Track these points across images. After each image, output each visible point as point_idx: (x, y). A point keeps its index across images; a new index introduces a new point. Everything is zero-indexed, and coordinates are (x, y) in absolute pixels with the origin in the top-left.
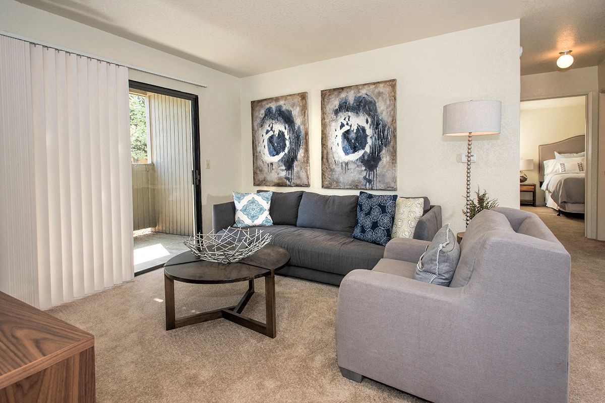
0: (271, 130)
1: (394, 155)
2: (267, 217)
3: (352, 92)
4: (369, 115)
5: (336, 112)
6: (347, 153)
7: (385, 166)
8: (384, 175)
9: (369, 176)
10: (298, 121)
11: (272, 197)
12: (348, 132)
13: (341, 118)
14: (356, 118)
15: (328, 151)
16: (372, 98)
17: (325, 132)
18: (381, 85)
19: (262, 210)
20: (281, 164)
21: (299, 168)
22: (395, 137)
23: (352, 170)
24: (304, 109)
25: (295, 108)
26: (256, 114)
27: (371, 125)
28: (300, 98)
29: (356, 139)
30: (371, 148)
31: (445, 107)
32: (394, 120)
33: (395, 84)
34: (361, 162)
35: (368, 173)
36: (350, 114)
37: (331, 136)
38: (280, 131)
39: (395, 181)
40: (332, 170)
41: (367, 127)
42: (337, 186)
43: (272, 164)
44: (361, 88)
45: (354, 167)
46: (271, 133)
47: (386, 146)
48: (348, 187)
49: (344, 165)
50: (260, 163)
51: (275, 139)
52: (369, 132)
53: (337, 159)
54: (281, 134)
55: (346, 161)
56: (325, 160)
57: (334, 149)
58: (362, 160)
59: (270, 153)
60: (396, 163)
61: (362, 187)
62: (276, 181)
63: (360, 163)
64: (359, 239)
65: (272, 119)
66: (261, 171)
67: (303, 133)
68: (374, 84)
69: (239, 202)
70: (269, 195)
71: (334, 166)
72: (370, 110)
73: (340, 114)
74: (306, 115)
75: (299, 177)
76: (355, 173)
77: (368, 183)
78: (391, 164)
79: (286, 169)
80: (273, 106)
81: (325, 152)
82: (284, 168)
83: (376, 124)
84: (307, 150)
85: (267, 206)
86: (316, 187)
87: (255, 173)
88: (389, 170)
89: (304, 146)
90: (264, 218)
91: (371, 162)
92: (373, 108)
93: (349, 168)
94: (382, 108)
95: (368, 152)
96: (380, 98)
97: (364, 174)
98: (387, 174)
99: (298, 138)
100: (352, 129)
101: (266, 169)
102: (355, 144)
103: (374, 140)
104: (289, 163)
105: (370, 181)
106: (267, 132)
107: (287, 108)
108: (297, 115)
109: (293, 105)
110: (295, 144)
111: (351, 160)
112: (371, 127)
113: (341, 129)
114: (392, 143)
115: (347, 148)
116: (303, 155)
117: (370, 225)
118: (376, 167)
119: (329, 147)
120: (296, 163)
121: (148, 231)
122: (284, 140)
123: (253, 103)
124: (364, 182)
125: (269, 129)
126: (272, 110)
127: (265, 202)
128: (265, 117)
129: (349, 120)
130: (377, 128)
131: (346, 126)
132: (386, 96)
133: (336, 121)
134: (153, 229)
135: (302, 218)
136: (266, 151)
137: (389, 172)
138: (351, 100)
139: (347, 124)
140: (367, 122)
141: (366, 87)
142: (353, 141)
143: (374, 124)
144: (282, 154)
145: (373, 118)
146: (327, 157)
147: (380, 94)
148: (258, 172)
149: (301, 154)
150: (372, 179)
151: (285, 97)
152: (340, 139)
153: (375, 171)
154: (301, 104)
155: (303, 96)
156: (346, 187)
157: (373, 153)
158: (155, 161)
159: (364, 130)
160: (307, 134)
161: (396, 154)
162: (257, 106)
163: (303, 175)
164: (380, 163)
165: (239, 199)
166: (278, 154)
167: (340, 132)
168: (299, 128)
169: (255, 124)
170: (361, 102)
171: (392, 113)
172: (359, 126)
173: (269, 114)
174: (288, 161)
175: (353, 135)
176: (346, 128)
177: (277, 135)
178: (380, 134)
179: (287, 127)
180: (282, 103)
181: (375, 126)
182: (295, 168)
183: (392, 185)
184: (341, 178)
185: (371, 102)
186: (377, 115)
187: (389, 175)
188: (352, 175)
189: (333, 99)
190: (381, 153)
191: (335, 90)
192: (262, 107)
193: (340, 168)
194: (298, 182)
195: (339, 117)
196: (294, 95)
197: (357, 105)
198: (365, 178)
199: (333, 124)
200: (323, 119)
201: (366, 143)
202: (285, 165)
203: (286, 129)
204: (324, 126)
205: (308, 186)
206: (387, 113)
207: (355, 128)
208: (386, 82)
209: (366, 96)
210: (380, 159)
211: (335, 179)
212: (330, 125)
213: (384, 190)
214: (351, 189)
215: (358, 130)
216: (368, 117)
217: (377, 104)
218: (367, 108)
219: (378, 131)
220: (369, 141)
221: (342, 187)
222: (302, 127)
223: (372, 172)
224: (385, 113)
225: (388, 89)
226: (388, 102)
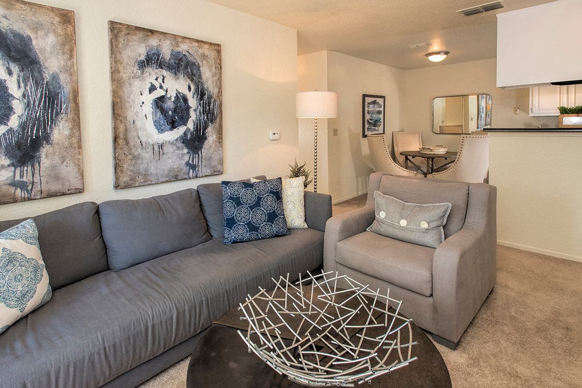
1: (220, 132)
3: (168, 42)
4: (192, 80)
5: (142, 65)
6: (161, 131)
7: (211, 147)
8: (210, 158)
9: (193, 161)
10: (51, 63)
12: (162, 99)
13: (152, 75)
14: (174, 80)
15: (128, 127)
16: (195, 59)
17: (121, 93)
18: (206, 46)
21: (56, 160)
22: (221, 112)
23: (170, 155)
24: (69, 43)
25: (39, 33)
27: (194, 94)
28: (56, 19)
29: (175, 111)
30: (195, 124)
32: (220, 92)
33: (221, 50)
34: (183, 143)
35: (191, 157)
36: (164, 72)
37: (134, 102)
39: (221, 163)
40: (135, 157)
41: (190, 95)
44: (180, 40)
45: (172, 150)
47: (212, 122)
48: (164, 179)
49: (156, 148)
52: (193, 102)
53: (144, 139)
55: (160, 142)
56: (121, 141)
57: (139, 123)
58: (184, 139)
60: (222, 142)
61: (184, 177)
63: (181, 145)
67: (67, 89)
68: (198, 41)
71: (140, 150)
72: (193, 74)
73: (149, 70)
75: (57, 178)
76: (175, 158)
77: (191, 170)
78: (218, 143)
79: (13, 165)
81: (122, 128)
82: (6, 162)
83: (201, 94)
84: (77, 124)
86: (100, 189)
88: (216, 151)
89: (70, 116)
91: (194, 143)
92: (197, 72)
93: (165, 151)
94: (207, 75)
95: (192, 129)
96: (205, 62)
97: (186, 158)
98: (213, 155)
99: (51, 97)
100: (169, 96)
102: (173, 117)
103: (198, 114)
104: (24, 150)
105: (193, 167)
107: (15, 28)
108: (48, 49)
109: (35, 28)
111: (168, 139)
112: (195, 96)
113: (150, 92)
114: (218, 119)
115: (162, 122)
116: (65, 133)
118: (201, 148)
119: (130, 119)
120: (45, 150)
122: (4, 97)
124: (185, 169)
129: (163, 82)
130: (201, 99)
131: (158, 89)
132: (212, 61)
133: (141, 78)
137: (215, 153)
138: (166, 53)
140: (189, 89)
141: (187, 41)
142: (170, 113)
143: (198, 94)
145: (197, 85)
146: (124, 135)
147: (204, 57)
149: (60, 131)
150: (197, 164)
152: (148, 109)
153: (200, 153)
154: (59, 32)
155: (65, 17)
156: (160, 180)
157: (197, 129)
159: (185, 100)
160: (76, 94)
161: (222, 132)
163: (68, 171)
164: (205, 143)
167: (149, 99)
168: (55, 77)
170: (181, 60)
171: (218, 84)
172: (180, 93)
174: (19, 146)
175: (169, 105)
176: (159, 93)
178: (206, 107)
179: (15, 70)
181: (199, 96)
182: (43, 159)
183: (219, 168)
184: (152, 167)
185: (194, 64)
186: (202, 83)
187: (216, 157)
188: (170, 161)
189: (135, 43)
190: (207, 131)
191: (138, 29)
193: (151, 153)
194: (54, 187)
195: (147, 74)
197: (175, 63)
198: (188, 164)
199: (137, 83)
200: (115, 71)
201: (189, 117)
202: (11, 156)
203: (10, 75)
204: (117, 83)
205: (82, 190)
206: (213, 82)
207: (172, 94)
208: (211, 44)
209: (187, 54)
210: (206, 138)
211: (142, 170)
212: (130, 84)
213: (210, 176)
214: (167, 182)
215: (177, 97)
216: (190, 83)
217: (201, 69)
218: (189, 71)
219: (203, 103)
220: (193, 115)
221: (153, 183)
222: (63, 78)
223: (197, 155)
224: (210, 82)
225: (213, 54)
226: (214, 70)
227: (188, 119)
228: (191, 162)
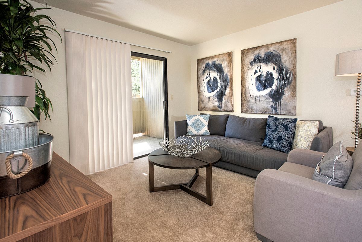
0: (209, 76)
1: (294, 91)
2: (206, 130)
3: (263, 49)
4: (276, 64)
5: (252, 63)
6: (259, 90)
7: (287, 99)
8: (286, 105)
9: (275, 106)
10: (226, 70)
11: (209, 118)
12: (260, 76)
13: (255, 67)
14: (266, 67)
15: (246, 89)
16: (278, 52)
17: (244, 76)
18: (285, 43)
19: (203, 125)
20: (215, 97)
21: (226, 100)
22: (295, 78)
23: (263, 101)
24: (230, 62)
25: (224, 62)
26: (200, 67)
27: (276, 71)
28: (227, 56)
29: (266, 81)
30: (276, 87)
31: (338, 56)
32: (294, 67)
33: (296, 42)
34: (270, 96)
35: (274, 104)
36: (261, 64)
37: (248, 79)
38: (214, 77)
39: (294, 109)
40: (248, 101)
41: (274, 72)
42: (251, 112)
43: (209, 97)
44: (269, 46)
45: (264, 100)
46: (209, 79)
47: (288, 85)
48: (260, 112)
49: (257, 98)
50: (202, 97)
51: (211, 83)
52: (275, 75)
53: (252, 94)
54: (215, 79)
55: (259, 95)
56: (243, 95)
57: (250, 88)
58: (270, 95)
59: (208, 91)
60: (295, 96)
61: (270, 113)
62: (212, 108)
63: (269, 97)
64: (268, 147)
65: (210, 70)
66: (202, 102)
67: (229, 78)
68: (279, 43)
69: (190, 121)
70: (208, 117)
71: (250, 99)
72: (276, 61)
73: (255, 65)
74: (231, 67)
75: (226, 106)
76: (265, 103)
77: (274, 110)
78: (292, 97)
80: (210, 62)
81: (244, 89)
82: (217, 100)
83: (281, 70)
84: (232, 89)
85: (206, 123)
86: (237, 112)
87: (199, 103)
88: (290, 101)
89: (230, 86)
90: (205, 130)
91: (277, 96)
92: (278, 59)
93: (260, 100)
94: (285, 59)
95: (275, 89)
96: (284, 52)
97: (271, 104)
98: (288, 104)
99: (226, 81)
100: (263, 74)
101: (205, 101)
102: (265, 84)
103: (279, 81)
104: (220, 97)
105: (275, 109)
106: (207, 78)
107: (219, 63)
108: (225, 66)
109: (223, 61)
110: (224, 85)
111: (262, 94)
113: (255, 74)
114: (292, 83)
115: (259, 86)
116: (229, 92)
117: (276, 138)
118: (280, 99)
119: (247, 86)
120: (224, 97)
122: (217, 82)
123: (198, 60)
124: (271, 109)
125: (208, 76)
126: (210, 64)
127: (205, 121)
128: (205, 69)
129: (261, 69)
130: (281, 73)
131: (258, 72)
132: (289, 50)
133: (252, 69)
134: (143, 134)
135: (228, 132)
136: (206, 89)
138: (262, 54)
139: (260, 71)
140: (274, 69)
141: (273, 45)
142: (263, 82)
143: (279, 70)
144: (215, 92)
145: (278, 66)
146: (245, 93)
147: (283, 49)
148: (201, 102)
149: (227, 91)
150: (277, 107)
151: (218, 56)
152: (254, 81)
153: (279, 102)
154: (228, 60)
155: (230, 55)
156: (258, 112)
157: (278, 89)
158: (144, 97)
159: (271, 74)
160: (232, 78)
161: (296, 90)
162: (200, 63)
163: (229, 104)
164: (283, 97)
165: (190, 118)
166: (213, 91)
167: (254, 77)
168: (226, 75)
169: (199, 73)
170: (270, 55)
171: (293, 62)
172: (268, 72)
173: (208, 67)
175: (263, 78)
176: (258, 74)
177: (212, 80)
178: (284, 77)
179: (219, 74)
180: (215, 59)
181: (280, 72)
182: (224, 100)
183: (293, 111)
184: (255, 106)
185: (277, 55)
186: (282, 64)
187: (290, 105)
188: (263, 104)
189: (250, 55)
190: (284, 90)
191: (251, 49)
192: (203, 62)
193: (254, 100)
194: (226, 109)
196: (224, 54)
197: (267, 58)
198: (272, 106)
199: (250, 71)
200: (243, 68)
201: (273, 83)
202: (218, 99)
203: (218, 76)
204: (243, 72)
205: (232, 111)
206: (289, 62)
207: (265, 73)
208: (289, 41)
209: (273, 52)
210: (283, 94)
211: (251, 107)
212: (247, 72)
213: (286, 115)
214: (261, 114)
215: (267, 74)
216: (274, 65)
217: (281, 57)
218: (274, 59)
219: (282, 75)
220: (276, 82)
221: (255, 113)
222: (228, 74)
223: (277, 103)
224: (287, 62)
225: (290, 46)
226: (290, 55)
227: (273, 84)
228: (274, 106)
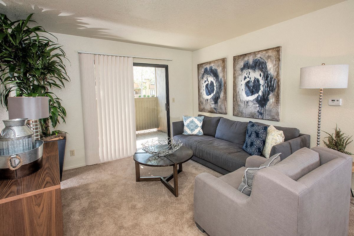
0: (207, 80)
1: (277, 98)
2: (199, 131)
3: (252, 56)
4: (262, 71)
5: (242, 70)
6: (248, 96)
7: (271, 105)
8: (270, 111)
9: (261, 111)
10: (221, 75)
11: (203, 120)
12: (248, 82)
13: (245, 73)
14: (253, 73)
15: (237, 94)
16: (264, 60)
17: (235, 82)
18: (270, 51)
19: (197, 126)
20: (212, 100)
21: (221, 104)
22: (279, 86)
23: (250, 106)
24: (224, 68)
25: (219, 67)
26: (200, 72)
27: (263, 78)
28: (222, 62)
29: (253, 87)
32: (278, 74)
33: (280, 49)
35: (260, 109)
36: (250, 70)
37: (239, 84)
38: (211, 81)
39: (278, 115)
40: (239, 105)
41: (260, 79)
42: (241, 115)
43: (207, 100)
44: (257, 53)
45: (252, 105)
46: (207, 83)
47: (272, 91)
48: (248, 116)
49: (246, 103)
50: (201, 99)
51: (209, 86)
52: (262, 82)
53: (241, 99)
54: (212, 83)
55: (247, 100)
56: (235, 99)
57: (240, 93)
58: (257, 100)
59: (206, 94)
60: (279, 103)
61: (257, 117)
62: (209, 110)
63: (255, 102)
65: (208, 74)
66: (202, 103)
68: (265, 50)
69: (185, 122)
70: (202, 118)
71: (240, 103)
72: (263, 68)
73: (244, 71)
74: (225, 72)
75: (221, 108)
76: (253, 108)
77: (260, 115)
78: (275, 103)
79: (214, 103)
80: (208, 67)
81: (235, 94)
82: (213, 102)
83: (266, 77)
84: (225, 93)
85: (200, 124)
86: (230, 115)
87: (199, 104)
88: (274, 107)
89: (224, 90)
91: (263, 102)
92: (264, 67)
93: (249, 104)
94: (270, 66)
95: (261, 95)
96: (269, 60)
97: (258, 109)
98: (272, 110)
99: (220, 85)
100: (251, 80)
101: (204, 103)
102: (252, 90)
105: (261, 114)
106: (205, 82)
107: (215, 68)
108: (220, 71)
109: (218, 66)
110: (219, 89)
111: (250, 100)
112: (263, 79)
113: (244, 80)
114: (276, 90)
116: (223, 95)
118: (266, 105)
119: (237, 91)
120: (219, 100)
121: (155, 130)
122: (213, 86)
123: (198, 65)
124: (257, 114)
125: (206, 80)
126: (208, 69)
127: (199, 122)
128: (204, 73)
130: (266, 80)
132: (273, 58)
134: (158, 129)
135: (218, 134)
136: (205, 92)
137: (274, 108)
138: (251, 62)
139: (248, 77)
140: (260, 75)
141: (260, 53)
142: (251, 88)
143: (265, 77)
144: (212, 95)
145: (264, 73)
146: (236, 97)
147: (269, 57)
148: (201, 104)
149: (222, 95)
150: (263, 113)
151: (214, 62)
153: (265, 107)
154: (222, 65)
155: (224, 60)
156: (247, 116)
157: (264, 95)
158: (158, 96)
159: (258, 81)
161: (279, 97)
162: (200, 67)
163: (223, 107)
164: (268, 103)
165: (186, 120)
166: (210, 94)
167: (244, 82)
168: (221, 79)
169: (199, 78)
170: (257, 63)
171: (277, 70)
172: (256, 78)
173: (206, 71)
175: (251, 84)
176: (248, 79)
177: (210, 84)
178: (269, 84)
179: (215, 79)
180: (212, 65)
181: (265, 79)
183: (276, 117)
184: (244, 110)
185: (263, 63)
186: (267, 71)
187: (274, 110)
188: (251, 109)
189: (240, 62)
190: (269, 96)
191: (241, 56)
192: (202, 67)
193: (244, 105)
194: (220, 111)
195: (244, 73)
196: (219, 60)
198: (258, 111)
199: (240, 77)
200: (234, 74)
202: (214, 101)
203: (214, 80)
204: (235, 78)
205: (226, 114)
206: (274, 69)
207: (252, 79)
208: (273, 48)
209: (260, 59)
210: (268, 100)
211: (241, 111)
212: (238, 78)
213: (270, 120)
214: (250, 118)
215: (255, 81)
216: (261, 72)
217: (267, 64)
218: (261, 66)
219: (268, 81)
220: (262, 88)
221: (244, 117)
222: (223, 79)
223: (263, 108)
224: (272, 70)
225: (274, 53)
226: (274, 63)
228: (260, 111)
